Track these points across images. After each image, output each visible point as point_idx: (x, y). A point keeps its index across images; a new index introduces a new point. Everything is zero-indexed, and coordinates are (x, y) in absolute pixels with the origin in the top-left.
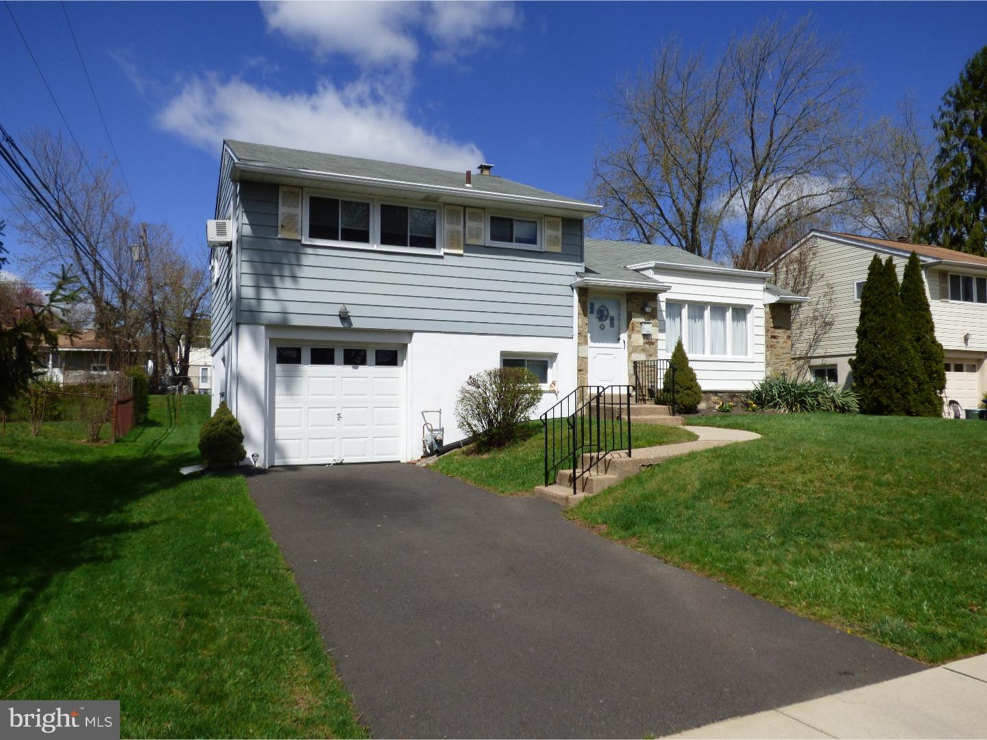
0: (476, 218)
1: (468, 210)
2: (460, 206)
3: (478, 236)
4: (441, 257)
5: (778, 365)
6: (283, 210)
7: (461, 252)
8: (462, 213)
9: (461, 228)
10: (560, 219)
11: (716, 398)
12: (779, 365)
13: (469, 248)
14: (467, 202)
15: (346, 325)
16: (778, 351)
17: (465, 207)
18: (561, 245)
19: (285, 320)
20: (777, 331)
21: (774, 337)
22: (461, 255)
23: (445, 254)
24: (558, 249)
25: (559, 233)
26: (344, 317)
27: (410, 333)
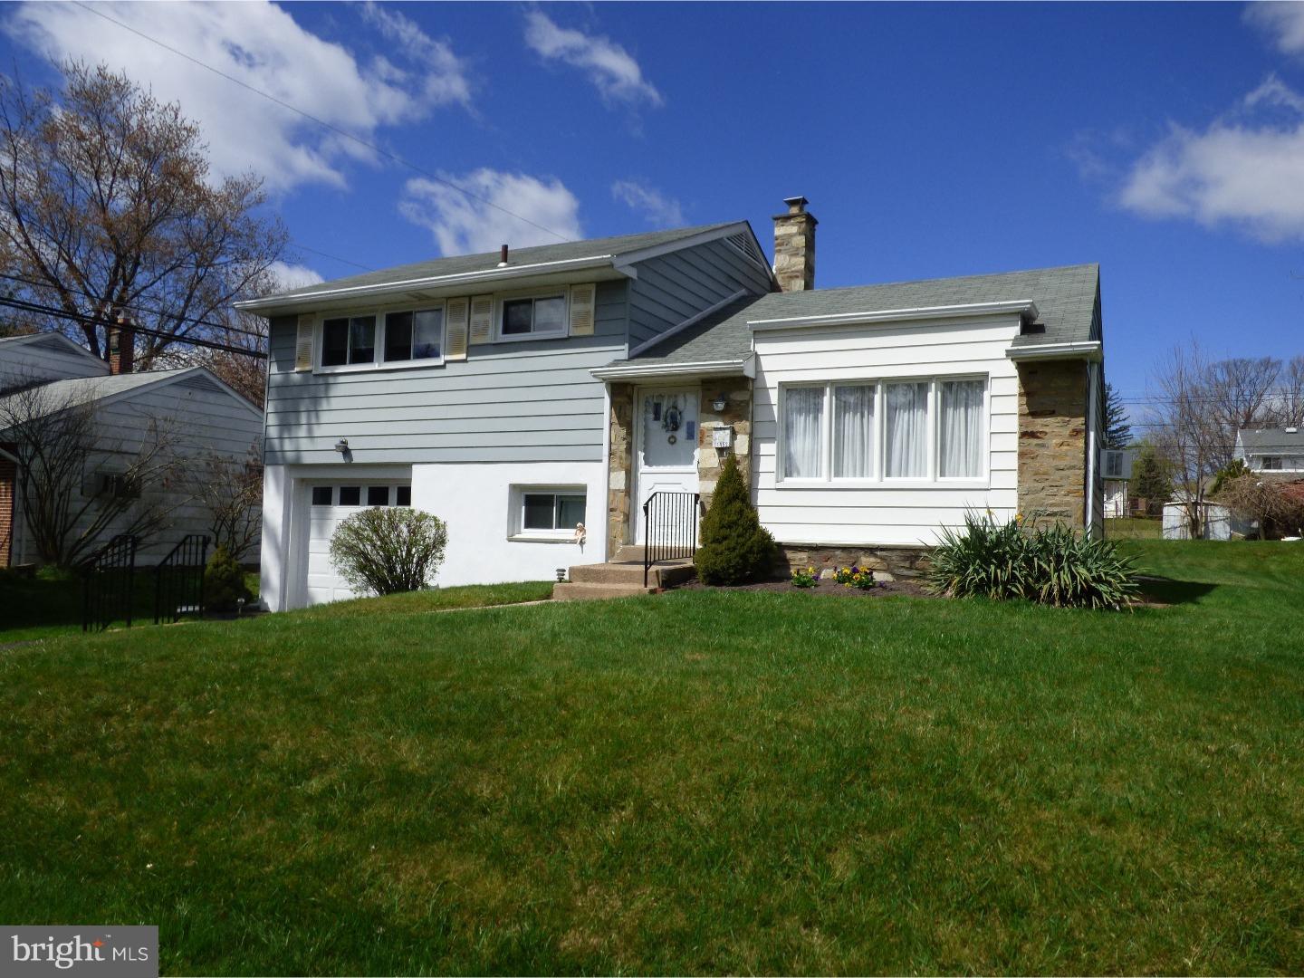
0: (483, 307)
1: (474, 300)
2: (464, 296)
3: (484, 331)
4: (443, 367)
5: (1042, 495)
6: (300, 341)
7: (463, 356)
8: (467, 305)
9: (464, 325)
10: (594, 285)
11: (872, 560)
12: (1044, 493)
13: (474, 350)
14: (474, 289)
15: (348, 461)
16: (1045, 463)
17: (470, 297)
18: (592, 323)
19: (298, 458)
20: (1040, 421)
21: (1032, 435)
22: (465, 361)
23: (446, 362)
24: (589, 331)
25: (591, 307)
26: (346, 451)
27: (408, 466)
